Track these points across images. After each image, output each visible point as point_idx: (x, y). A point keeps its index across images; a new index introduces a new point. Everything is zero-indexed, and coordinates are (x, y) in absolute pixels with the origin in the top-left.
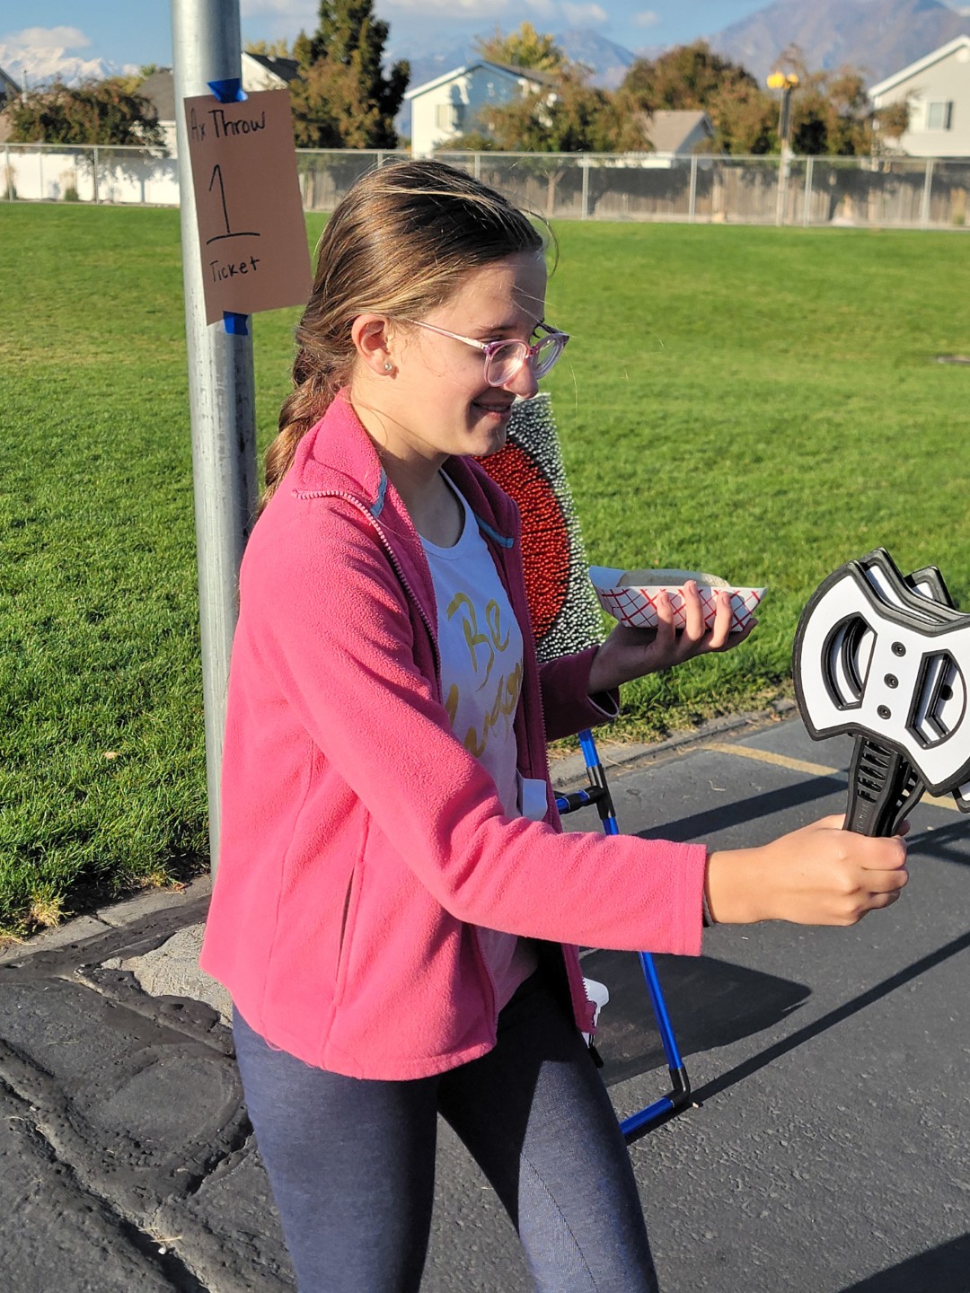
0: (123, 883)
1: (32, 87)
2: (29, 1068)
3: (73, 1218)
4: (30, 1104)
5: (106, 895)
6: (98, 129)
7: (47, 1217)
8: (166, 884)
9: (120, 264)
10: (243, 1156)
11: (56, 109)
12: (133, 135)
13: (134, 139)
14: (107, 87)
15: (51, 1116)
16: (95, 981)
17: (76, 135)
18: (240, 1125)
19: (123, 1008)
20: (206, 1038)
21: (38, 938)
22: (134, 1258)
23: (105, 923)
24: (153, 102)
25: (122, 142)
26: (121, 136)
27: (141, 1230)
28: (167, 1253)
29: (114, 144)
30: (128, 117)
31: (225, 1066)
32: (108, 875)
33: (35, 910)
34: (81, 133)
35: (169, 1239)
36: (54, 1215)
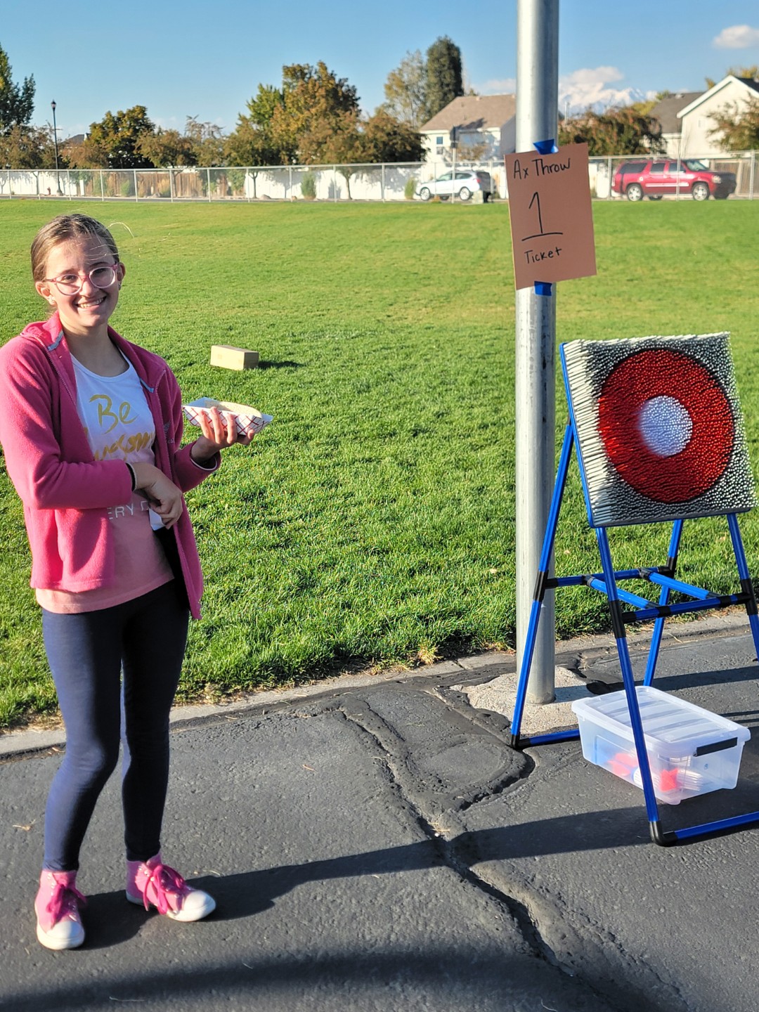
0: (477, 644)
1: (570, 115)
2: (393, 734)
3: (394, 811)
4: (388, 752)
5: (465, 651)
6: (615, 144)
7: (380, 808)
8: (504, 649)
9: (614, 245)
10: (498, 797)
11: (586, 131)
12: (642, 146)
13: (642, 150)
14: (626, 112)
15: (397, 760)
16: (443, 695)
17: (599, 149)
18: (502, 781)
19: (455, 712)
20: (498, 734)
21: (419, 669)
22: (419, 835)
23: (461, 666)
24: (659, 121)
25: (633, 152)
26: (632, 147)
27: (429, 823)
28: (440, 836)
29: (627, 154)
30: (639, 133)
31: (505, 750)
32: (469, 639)
33: (420, 653)
34: (603, 146)
35: (442, 830)
36: (384, 807)
